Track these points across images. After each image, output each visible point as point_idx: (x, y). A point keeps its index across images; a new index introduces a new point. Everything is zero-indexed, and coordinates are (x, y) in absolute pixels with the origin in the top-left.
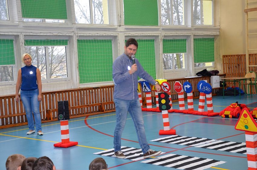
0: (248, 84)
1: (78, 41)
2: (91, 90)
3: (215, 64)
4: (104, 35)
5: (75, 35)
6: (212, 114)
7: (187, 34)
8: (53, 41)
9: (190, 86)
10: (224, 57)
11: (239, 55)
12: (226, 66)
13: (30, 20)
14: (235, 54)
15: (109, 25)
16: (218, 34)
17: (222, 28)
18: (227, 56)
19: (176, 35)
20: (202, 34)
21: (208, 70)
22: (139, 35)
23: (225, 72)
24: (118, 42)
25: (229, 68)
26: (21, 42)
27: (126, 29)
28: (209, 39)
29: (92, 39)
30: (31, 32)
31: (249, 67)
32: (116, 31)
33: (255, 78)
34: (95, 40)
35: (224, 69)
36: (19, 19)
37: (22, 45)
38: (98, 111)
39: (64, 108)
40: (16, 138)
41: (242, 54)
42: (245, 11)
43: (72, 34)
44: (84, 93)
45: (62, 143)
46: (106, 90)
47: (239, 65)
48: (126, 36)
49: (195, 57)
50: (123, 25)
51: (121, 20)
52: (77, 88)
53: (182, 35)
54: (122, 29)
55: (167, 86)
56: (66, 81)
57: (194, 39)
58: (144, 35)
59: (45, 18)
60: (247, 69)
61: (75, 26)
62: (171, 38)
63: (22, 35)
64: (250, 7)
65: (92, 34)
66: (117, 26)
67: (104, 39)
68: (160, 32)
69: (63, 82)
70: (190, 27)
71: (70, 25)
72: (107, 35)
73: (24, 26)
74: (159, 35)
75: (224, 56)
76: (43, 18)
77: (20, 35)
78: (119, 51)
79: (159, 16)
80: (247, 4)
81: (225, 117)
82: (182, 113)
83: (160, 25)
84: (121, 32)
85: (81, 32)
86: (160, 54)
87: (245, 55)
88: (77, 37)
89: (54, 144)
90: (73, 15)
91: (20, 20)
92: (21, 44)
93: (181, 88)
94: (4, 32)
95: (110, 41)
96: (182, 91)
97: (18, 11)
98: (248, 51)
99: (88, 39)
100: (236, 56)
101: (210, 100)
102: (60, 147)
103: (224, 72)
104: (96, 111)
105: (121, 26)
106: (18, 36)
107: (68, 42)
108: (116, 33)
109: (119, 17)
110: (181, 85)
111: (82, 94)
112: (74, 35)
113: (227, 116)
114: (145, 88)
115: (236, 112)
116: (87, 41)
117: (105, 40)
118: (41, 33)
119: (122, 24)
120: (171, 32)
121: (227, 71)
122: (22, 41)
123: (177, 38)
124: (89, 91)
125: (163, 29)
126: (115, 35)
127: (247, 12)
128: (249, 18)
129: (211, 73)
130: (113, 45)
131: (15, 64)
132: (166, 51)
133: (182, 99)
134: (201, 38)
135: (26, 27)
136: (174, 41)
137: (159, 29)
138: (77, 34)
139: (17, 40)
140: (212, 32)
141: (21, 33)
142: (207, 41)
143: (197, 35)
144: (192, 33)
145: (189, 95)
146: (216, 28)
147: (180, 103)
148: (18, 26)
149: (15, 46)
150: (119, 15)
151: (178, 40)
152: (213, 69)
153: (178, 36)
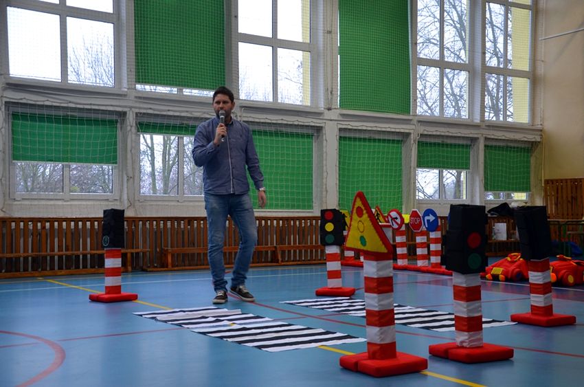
3: (531, 197)
4: (296, 123)
7: (471, 136)
9: (434, 218)
10: (548, 183)
11: (576, 180)
13: (148, 88)
15: (310, 107)
16: (538, 139)
17: (546, 128)
18: (552, 181)
19: (447, 134)
20: (504, 138)
21: (513, 205)
22: (369, 129)
23: (549, 213)
24: (324, 137)
25: (556, 205)
26: (128, 124)
27: (343, 115)
28: (518, 148)
29: (272, 129)
30: (150, 109)
32: (321, 118)
36: (128, 85)
37: (131, 130)
39: (112, 224)
40: (62, 285)
48: (341, 129)
49: (486, 178)
50: (335, 109)
51: (332, 98)
53: (459, 135)
54: (334, 115)
55: (396, 218)
57: (485, 146)
58: (379, 129)
59: (184, 86)
63: (133, 112)
65: (271, 120)
66: (323, 109)
67: (294, 130)
68: (413, 127)
70: (479, 122)
72: (302, 124)
73: (136, 97)
74: (412, 131)
75: (547, 182)
76: (181, 86)
77: (128, 113)
78: (325, 155)
79: (411, 98)
81: (493, 280)
83: (414, 114)
84: (331, 120)
85: (249, 115)
86: (412, 168)
89: (90, 296)
90: (236, 83)
91: (130, 86)
92: (129, 128)
93: (420, 222)
94: (98, 105)
97: (129, 71)
99: (262, 128)
100: (569, 181)
104: (266, 261)
105: (333, 110)
106: (124, 114)
108: (321, 121)
109: (329, 92)
113: (495, 278)
115: (514, 270)
117: (296, 133)
118: (169, 110)
119: (333, 107)
120: (437, 129)
121: (552, 211)
122: (131, 122)
123: (449, 141)
125: (419, 121)
126: (318, 125)
130: (315, 145)
131: (116, 163)
132: (424, 163)
133: (422, 245)
134: (501, 144)
135: (140, 98)
136: (443, 144)
137: (411, 120)
138: (240, 116)
139: (123, 121)
140: (525, 136)
141: (131, 108)
142: (514, 151)
143: (493, 139)
144: (482, 134)
145: (433, 235)
146: (534, 128)
147: (419, 251)
148: (125, 95)
149: (119, 132)
150: (330, 90)
151: (451, 145)
152: (524, 204)
153: (451, 137)
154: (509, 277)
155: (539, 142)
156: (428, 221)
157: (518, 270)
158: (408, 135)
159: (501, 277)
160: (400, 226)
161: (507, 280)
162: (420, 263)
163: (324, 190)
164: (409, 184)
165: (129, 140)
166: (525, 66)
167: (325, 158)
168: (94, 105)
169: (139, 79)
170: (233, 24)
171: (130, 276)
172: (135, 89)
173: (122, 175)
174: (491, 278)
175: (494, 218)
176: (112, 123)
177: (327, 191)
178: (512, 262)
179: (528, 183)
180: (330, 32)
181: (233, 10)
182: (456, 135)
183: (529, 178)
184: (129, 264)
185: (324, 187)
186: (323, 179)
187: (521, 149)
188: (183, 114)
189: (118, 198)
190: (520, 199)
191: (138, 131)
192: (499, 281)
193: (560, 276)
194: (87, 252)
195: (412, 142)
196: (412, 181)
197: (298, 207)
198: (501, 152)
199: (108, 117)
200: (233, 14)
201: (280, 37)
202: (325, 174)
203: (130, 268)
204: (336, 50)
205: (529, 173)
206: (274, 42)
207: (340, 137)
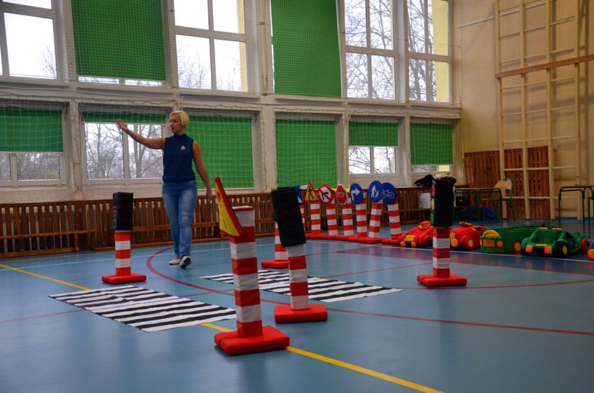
3: (454, 169)
4: (234, 108)
5: (178, 106)
7: (398, 115)
8: (134, 115)
9: (359, 192)
11: (490, 152)
12: (470, 171)
13: (90, 79)
14: (482, 151)
15: (248, 93)
16: (458, 117)
17: (464, 107)
18: (471, 154)
19: (376, 114)
20: (427, 116)
22: (304, 112)
24: (261, 121)
25: (474, 175)
26: (72, 114)
27: (278, 100)
28: (440, 125)
29: (211, 114)
30: (93, 99)
31: (505, 172)
32: (257, 103)
33: (510, 189)
36: (70, 77)
37: (74, 119)
41: (493, 150)
42: (497, 77)
43: (171, 105)
48: (276, 112)
49: (412, 153)
50: (271, 94)
51: (267, 85)
53: (387, 115)
54: (269, 100)
55: (327, 193)
57: (411, 124)
58: (313, 112)
59: (125, 77)
60: (502, 174)
61: (177, 92)
62: (366, 121)
63: (76, 103)
64: (504, 70)
65: (210, 106)
66: (259, 95)
67: (233, 115)
68: (344, 109)
70: (404, 102)
71: (169, 90)
72: (241, 109)
73: (78, 88)
74: (343, 113)
75: (466, 155)
77: (71, 103)
78: (262, 136)
79: (342, 82)
80: (500, 64)
81: (406, 246)
83: (345, 97)
84: (267, 105)
85: (188, 102)
86: (345, 147)
87: (498, 152)
90: (175, 72)
91: (72, 78)
92: (72, 118)
93: (346, 196)
94: (41, 97)
97: (70, 64)
98: (503, 144)
100: (484, 154)
101: (395, 216)
103: (467, 181)
105: (268, 96)
106: (67, 104)
108: (258, 106)
109: (265, 80)
112: (176, 105)
113: (408, 244)
117: (234, 117)
118: (111, 100)
119: (268, 93)
120: (366, 110)
121: (471, 180)
122: (74, 112)
123: (378, 121)
125: (350, 104)
126: (256, 110)
128: (503, 87)
130: (253, 128)
131: (62, 151)
132: (355, 141)
133: (348, 217)
134: (426, 122)
135: (81, 89)
136: (372, 124)
137: (341, 103)
138: (180, 104)
139: (67, 111)
140: (447, 114)
141: (73, 98)
142: (437, 128)
143: (417, 118)
144: (408, 114)
145: (358, 207)
146: (453, 107)
147: (346, 222)
148: (67, 87)
149: (63, 122)
150: (265, 77)
151: (380, 124)
152: (446, 175)
153: (379, 117)
154: (420, 243)
155: (459, 119)
156: (354, 194)
157: (427, 236)
158: (339, 116)
159: (413, 243)
160: (331, 200)
162: (347, 233)
163: (263, 168)
164: (343, 161)
165: (73, 129)
166: (445, 52)
167: (262, 139)
168: (37, 96)
169: (80, 71)
170: (170, 18)
171: (78, 255)
172: (77, 80)
173: (69, 162)
175: (419, 189)
176: (57, 114)
177: (266, 170)
178: (424, 230)
179: (451, 156)
180: (263, 24)
181: (169, 4)
182: (383, 115)
183: (451, 151)
184: (76, 244)
185: (263, 166)
186: (261, 159)
187: (443, 125)
188: (125, 103)
189: (65, 183)
190: (443, 170)
191: (82, 120)
192: (411, 247)
193: (461, 241)
194: (35, 235)
195: (344, 122)
196: (345, 158)
197: (239, 185)
198: (425, 129)
199: (51, 108)
200: (169, 8)
201: (216, 29)
202: (263, 154)
203: (77, 248)
204: (270, 40)
205: (450, 147)
206: (211, 34)
207: (277, 121)
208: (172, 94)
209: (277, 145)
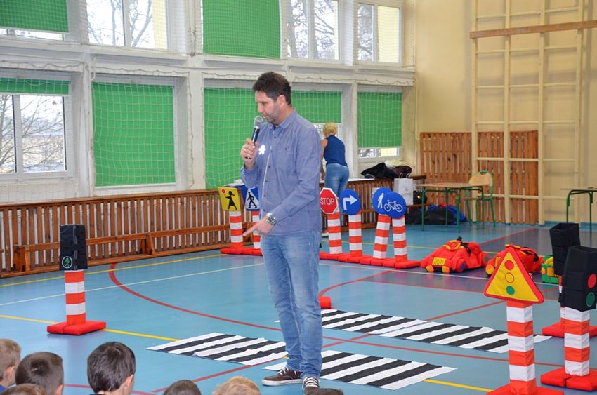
0: (474, 199)
1: (95, 84)
2: (122, 203)
3: (402, 152)
4: (156, 74)
5: (88, 71)
6: (404, 264)
7: (344, 82)
8: (33, 83)
9: (356, 200)
10: (424, 137)
11: (457, 134)
12: (428, 157)
14: (446, 131)
15: (168, 52)
16: (412, 84)
17: (419, 70)
18: (429, 135)
19: (319, 81)
20: (377, 83)
21: (389, 164)
22: (237, 78)
23: (425, 171)
24: (188, 92)
25: (434, 162)
27: (208, 62)
28: (391, 94)
29: (128, 81)
31: (478, 161)
32: (184, 66)
33: (491, 185)
34: (133, 86)
35: (422, 164)
38: (137, 253)
39: (75, 242)
41: (463, 131)
42: (473, 36)
43: (80, 69)
44: (106, 209)
45: (68, 324)
46: (158, 203)
47: (455, 156)
48: (206, 79)
49: (359, 133)
50: (199, 54)
51: (195, 41)
52: (88, 196)
53: (332, 81)
54: (197, 62)
56: (62, 178)
57: (359, 94)
58: (248, 78)
59: (14, 27)
60: (474, 165)
61: (87, 50)
62: (308, 89)
64: (482, 27)
65: (127, 71)
66: (185, 55)
67: (155, 83)
69: (56, 181)
70: (351, 65)
71: (75, 47)
72: (164, 75)
75: (423, 135)
76: (11, 26)
78: (189, 113)
79: (281, 37)
80: (477, 19)
81: (434, 272)
82: (337, 260)
83: (285, 58)
84: (195, 69)
85: (101, 65)
87: (469, 134)
88: (92, 76)
89: (48, 327)
90: (84, 23)
93: (335, 203)
95: (170, 89)
96: (337, 210)
98: (476, 125)
99: (118, 81)
100: (449, 135)
101: (401, 233)
102: (63, 334)
103: (422, 170)
104: (134, 253)
105: (196, 56)
107: (70, 86)
108: (184, 71)
109: (192, 34)
110: (335, 195)
111: (102, 212)
112: (85, 70)
113: (438, 269)
114: (251, 201)
115: (458, 260)
116: (115, 87)
117: (157, 86)
119: (197, 51)
120: (309, 75)
121: (428, 169)
123: (322, 89)
124: (119, 205)
125: (290, 67)
126: (181, 75)
127: (475, 39)
128: (480, 50)
129: (395, 171)
130: (175, 100)
133: (335, 229)
134: (375, 90)
136: (315, 94)
137: (281, 66)
138: (93, 68)
140: (398, 79)
143: (365, 84)
144: (355, 80)
145: (352, 219)
146: (404, 70)
147: (332, 236)
150: (192, 30)
151: (323, 94)
155: (410, 87)
156: (348, 203)
157: (462, 260)
159: (445, 269)
161: (452, 272)
162: (333, 250)
167: (189, 117)
174: (433, 270)
175: (369, 182)
177: (192, 159)
178: (452, 250)
182: (328, 82)
183: (401, 130)
185: (190, 153)
186: (187, 143)
190: (391, 155)
192: (442, 272)
202: (190, 137)
205: (401, 123)
207: (205, 89)
208: (80, 53)
209: (206, 125)
